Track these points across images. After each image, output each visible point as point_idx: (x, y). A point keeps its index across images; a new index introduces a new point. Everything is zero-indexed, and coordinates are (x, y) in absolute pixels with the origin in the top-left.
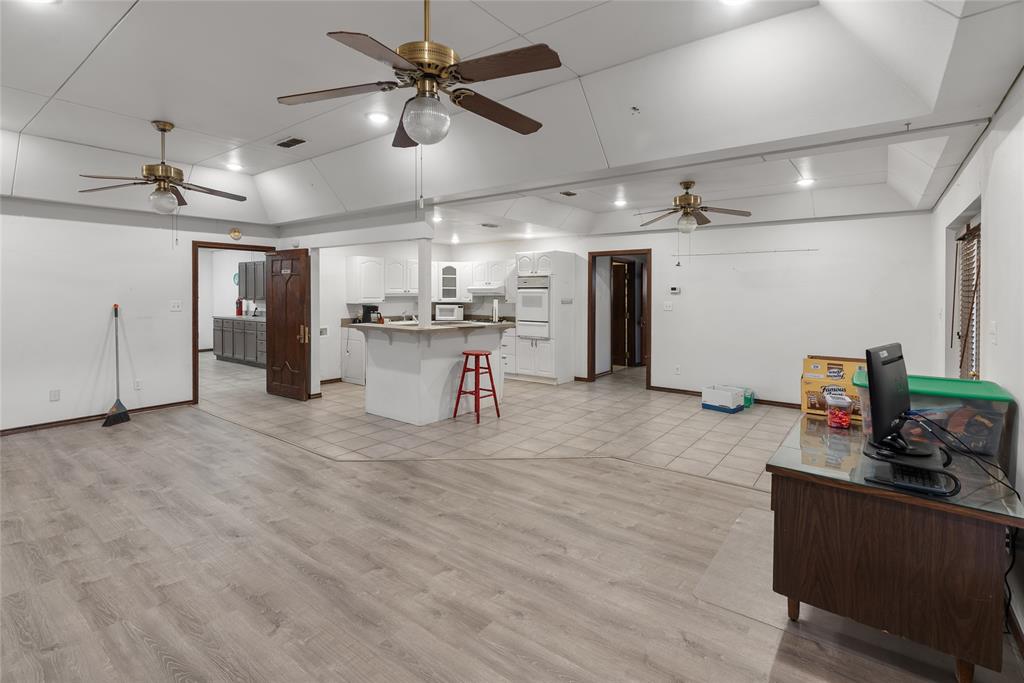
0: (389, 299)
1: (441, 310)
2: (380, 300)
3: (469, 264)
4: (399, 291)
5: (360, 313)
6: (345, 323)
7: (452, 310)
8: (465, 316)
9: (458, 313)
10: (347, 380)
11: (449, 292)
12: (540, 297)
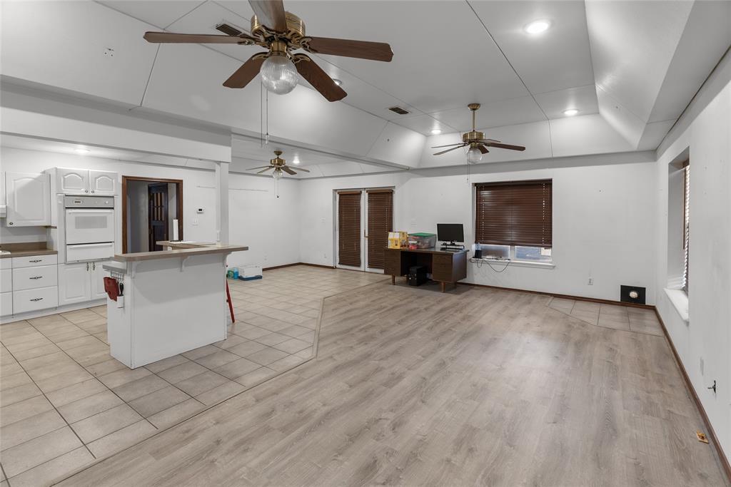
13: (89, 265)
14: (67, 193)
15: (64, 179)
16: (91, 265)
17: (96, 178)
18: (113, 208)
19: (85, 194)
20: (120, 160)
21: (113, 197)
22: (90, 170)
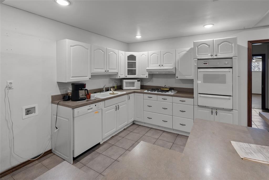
0: (94, 76)
1: (126, 83)
2: (87, 78)
3: (146, 53)
4: (102, 71)
5: (70, 90)
6: (55, 100)
7: (133, 83)
8: (141, 86)
9: (137, 85)
10: (57, 153)
11: (132, 72)
12: (225, 75)
13: (213, 111)
14: (199, 58)
15: (198, 48)
16: (214, 111)
17: (219, 45)
18: (232, 67)
19: (211, 57)
20: (245, 29)
21: (232, 58)
22: (214, 39)
